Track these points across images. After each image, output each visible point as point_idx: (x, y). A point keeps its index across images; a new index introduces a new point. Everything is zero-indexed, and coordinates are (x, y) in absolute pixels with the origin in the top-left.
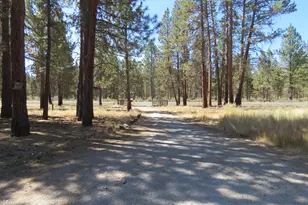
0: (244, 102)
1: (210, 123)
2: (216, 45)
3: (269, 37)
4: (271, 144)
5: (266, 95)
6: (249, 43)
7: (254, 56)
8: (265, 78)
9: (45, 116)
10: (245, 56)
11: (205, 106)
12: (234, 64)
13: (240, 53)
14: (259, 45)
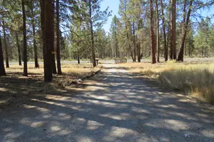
0: (186, 58)
1: (152, 76)
2: (163, 14)
3: (207, 4)
4: (203, 99)
5: (204, 52)
6: (190, 11)
7: (193, 21)
8: (204, 40)
9: (26, 73)
10: (187, 21)
11: (154, 62)
12: (177, 28)
13: (182, 19)
14: (198, 11)
